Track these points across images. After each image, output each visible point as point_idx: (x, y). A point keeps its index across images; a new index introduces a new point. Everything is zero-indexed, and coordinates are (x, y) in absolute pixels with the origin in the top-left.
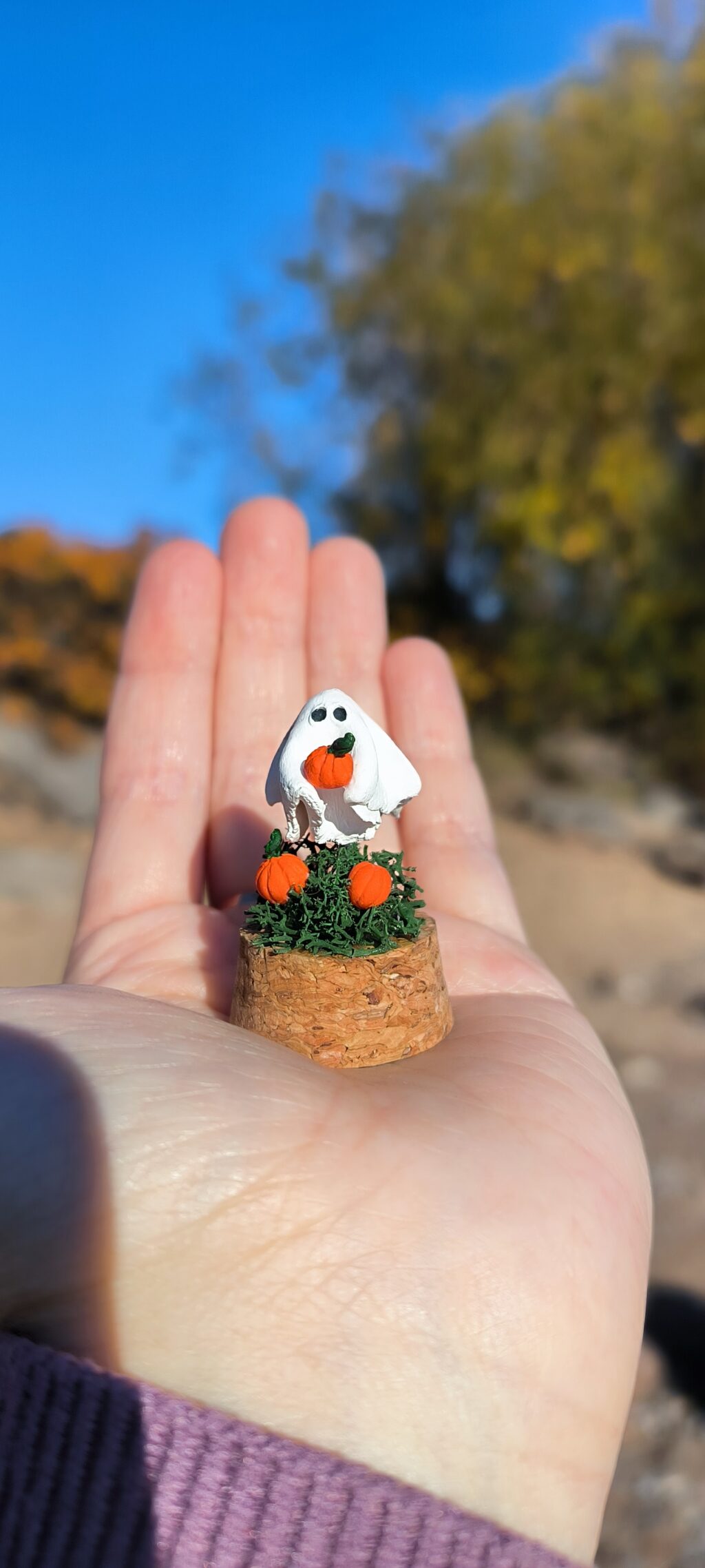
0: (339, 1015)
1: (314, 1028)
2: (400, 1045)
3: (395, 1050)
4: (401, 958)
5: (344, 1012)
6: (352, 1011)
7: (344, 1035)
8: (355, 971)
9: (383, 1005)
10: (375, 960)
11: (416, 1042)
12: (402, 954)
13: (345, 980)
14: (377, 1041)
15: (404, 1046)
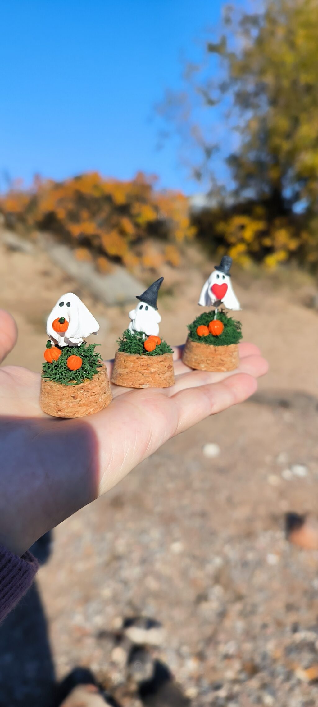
0: (64, 402)
1: (56, 405)
2: (84, 412)
3: (82, 413)
4: (85, 386)
5: (65, 401)
6: (68, 401)
7: (65, 408)
8: (68, 389)
9: (78, 400)
10: (75, 386)
11: (90, 411)
12: (85, 385)
13: (65, 392)
14: (76, 411)
15: (85, 412)
